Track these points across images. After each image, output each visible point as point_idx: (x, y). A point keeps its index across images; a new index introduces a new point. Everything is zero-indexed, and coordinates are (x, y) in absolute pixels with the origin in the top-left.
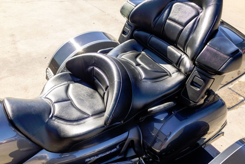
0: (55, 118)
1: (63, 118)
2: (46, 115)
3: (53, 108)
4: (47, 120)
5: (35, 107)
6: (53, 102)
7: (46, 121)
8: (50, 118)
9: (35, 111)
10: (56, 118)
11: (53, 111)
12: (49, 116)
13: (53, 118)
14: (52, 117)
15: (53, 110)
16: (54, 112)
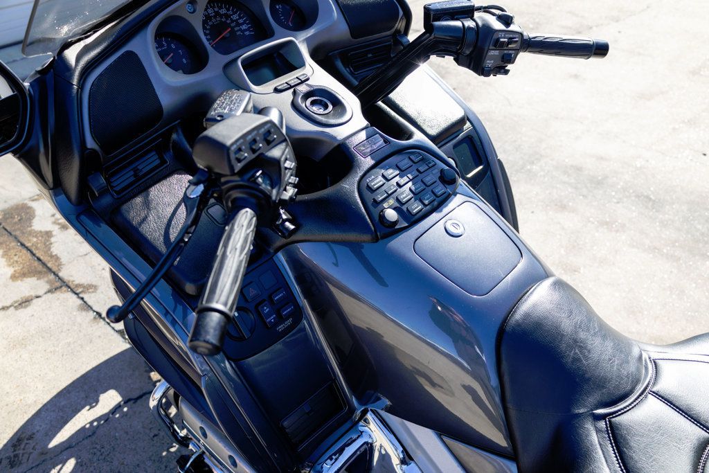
0: (607, 427)
1: (624, 452)
2: (592, 399)
3: (634, 401)
4: (581, 411)
5: (589, 351)
6: (654, 389)
7: (577, 411)
8: (594, 413)
9: (576, 360)
10: (607, 430)
11: (622, 409)
12: (597, 408)
13: (602, 424)
14: (603, 417)
15: (628, 406)
16: (622, 413)
